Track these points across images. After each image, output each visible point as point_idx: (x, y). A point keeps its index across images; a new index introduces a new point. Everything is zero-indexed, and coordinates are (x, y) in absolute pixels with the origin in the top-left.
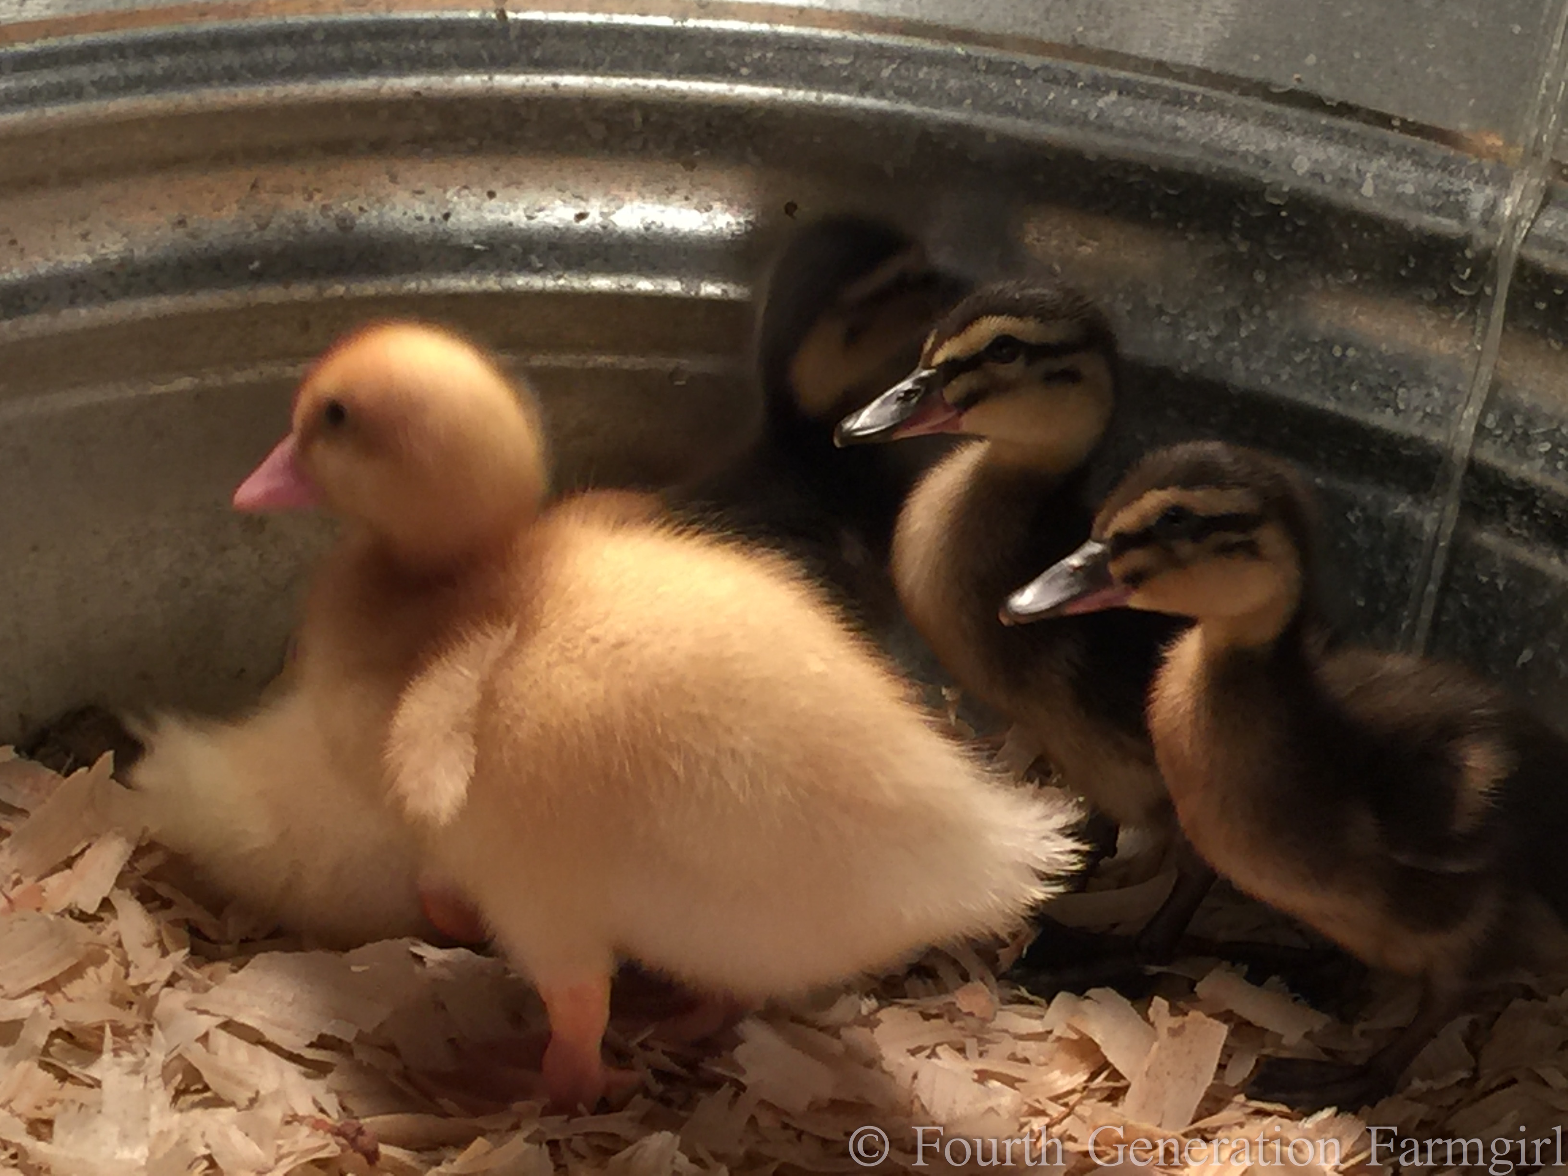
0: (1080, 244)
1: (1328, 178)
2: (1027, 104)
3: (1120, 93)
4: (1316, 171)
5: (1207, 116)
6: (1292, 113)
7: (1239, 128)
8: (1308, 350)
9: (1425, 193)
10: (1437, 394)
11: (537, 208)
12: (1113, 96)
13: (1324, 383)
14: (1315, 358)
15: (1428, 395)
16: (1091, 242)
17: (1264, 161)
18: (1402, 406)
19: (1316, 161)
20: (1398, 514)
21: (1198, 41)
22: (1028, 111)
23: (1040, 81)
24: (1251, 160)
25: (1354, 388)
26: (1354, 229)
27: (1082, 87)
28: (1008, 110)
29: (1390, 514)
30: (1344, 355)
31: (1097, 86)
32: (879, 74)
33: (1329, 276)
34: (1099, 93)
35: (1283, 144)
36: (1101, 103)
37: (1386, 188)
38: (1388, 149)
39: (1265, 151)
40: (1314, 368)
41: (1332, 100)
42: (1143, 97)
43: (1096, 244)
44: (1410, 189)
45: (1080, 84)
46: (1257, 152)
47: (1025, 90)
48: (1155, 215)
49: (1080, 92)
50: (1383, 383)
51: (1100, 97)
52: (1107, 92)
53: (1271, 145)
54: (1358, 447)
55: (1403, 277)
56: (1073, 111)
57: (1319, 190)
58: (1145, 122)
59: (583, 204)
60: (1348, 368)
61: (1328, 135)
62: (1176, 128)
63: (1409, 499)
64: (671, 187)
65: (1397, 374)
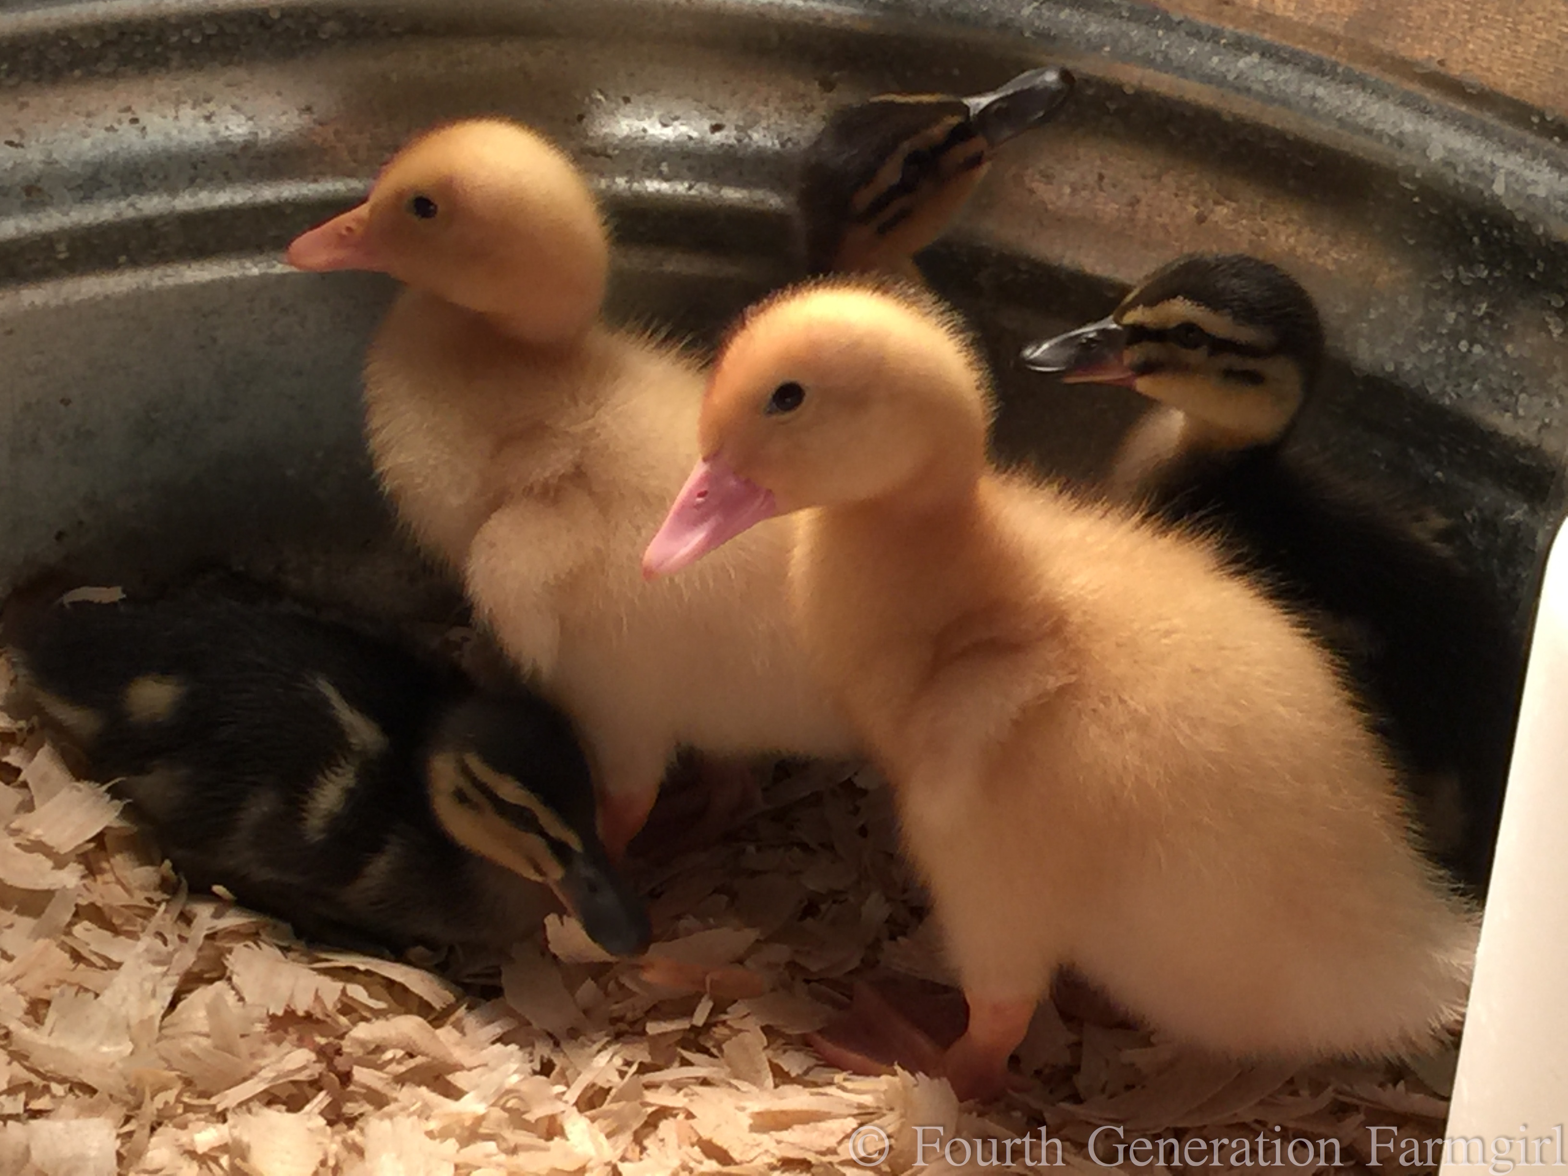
0: (1217, 203)
1: (1461, 169)
2: (1166, 56)
3: (1263, 55)
4: (1449, 160)
5: (1346, 90)
6: (1431, 96)
7: (1377, 106)
8: (1435, 342)
9: (1556, 198)
10: (1557, 404)
11: (672, 116)
12: (1255, 58)
13: (1447, 378)
14: (1441, 351)
15: (1548, 404)
16: (1227, 202)
17: (1399, 142)
18: (1521, 412)
19: (1451, 150)
20: (1514, 520)
21: (1343, 10)
22: (1167, 65)
23: (1183, 34)
24: (1386, 141)
25: (1476, 387)
26: (1485, 225)
27: (1225, 45)
28: (1148, 61)
29: (1506, 519)
30: (1469, 351)
31: (1240, 46)
33: (1461, 268)
34: (1240, 53)
35: (1420, 128)
36: (1241, 64)
37: (1517, 187)
38: (1526, 147)
39: (1401, 133)
40: (1440, 360)
41: (1472, 87)
42: (1284, 61)
44: (1541, 192)
45: (1223, 41)
46: (1393, 133)
47: (1166, 43)
48: (1291, 183)
49: (1223, 50)
50: (1506, 387)
51: (1241, 57)
52: (1249, 53)
53: (1408, 127)
54: (1477, 447)
55: (1532, 280)
56: (1213, 69)
57: (1451, 177)
58: (1283, 87)
59: (719, 116)
60: (1473, 366)
61: (1466, 125)
62: (1314, 98)
63: (1526, 506)
64: (809, 105)
65: (1520, 378)
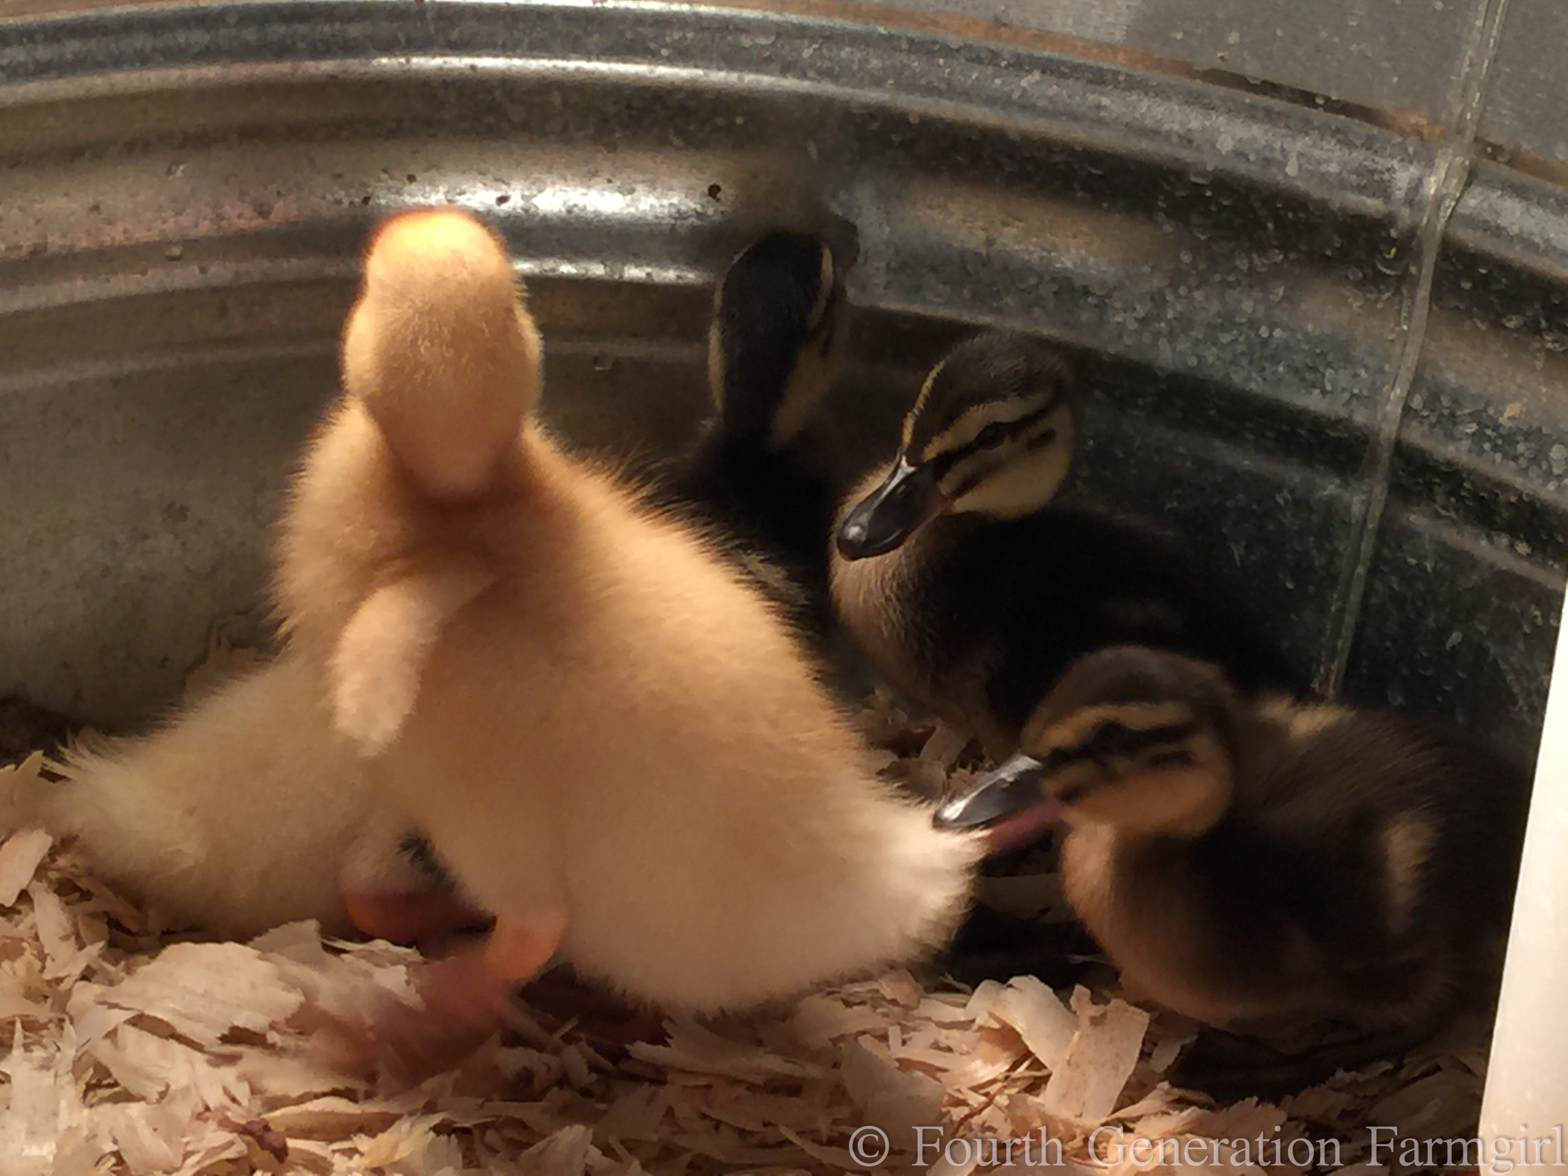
0: (1005, 224)
1: (1252, 158)
2: (949, 83)
3: (1043, 72)
4: (1240, 150)
5: (1130, 96)
6: (1218, 91)
7: (1162, 108)
8: (1235, 332)
9: (1350, 172)
10: (1363, 374)
11: (458, 190)
12: (1037, 76)
13: (1251, 363)
14: (1241, 339)
15: (1356, 376)
16: (1017, 223)
17: (1187, 140)
18: (1329, 387)
19: (1240, 141)
20: (1327, 496)
21: (1121, 19)
22: (951, 91)
23: (963, 61)
24: (1175, 139)
25: (1281, 369)
26: (1279, 208)
27: (1006, 67)
28: (929, 90)
29: (1319, 495)
30: (1271, 336)
31: (1020, 65)
32: (800, 54)
33: (1255, 256)
34: (1022, 73)
35: (1208, 123)
36: (1024, 83)
37: (1310, 167)
38: (1313, 128)
39: (1189, 130)
40: (1241, 348)
41: (1256, 79)
42: (1064, 75)
43: (1022, 224)
44: (1334, 168)
45: (1003, 64)
46: (1181, 132)
47: (948, 70)
48: (1080, 194)
49: (1005, 72)
50: (1310, 364)
51: (1022, 78)
52: (1030, 72)
53: (1194, 125)
54: (1285, 428)
55: (1329, 257)
56: (996, 90)
57: (1242, 168)
58: (1068, 101)
59: (504, 187)
60: (1276, 349)
61: (1252, 114)
62: (1099, 107)
63: (1337, 481)
64: (593, 170)
65: (1324, 354)
